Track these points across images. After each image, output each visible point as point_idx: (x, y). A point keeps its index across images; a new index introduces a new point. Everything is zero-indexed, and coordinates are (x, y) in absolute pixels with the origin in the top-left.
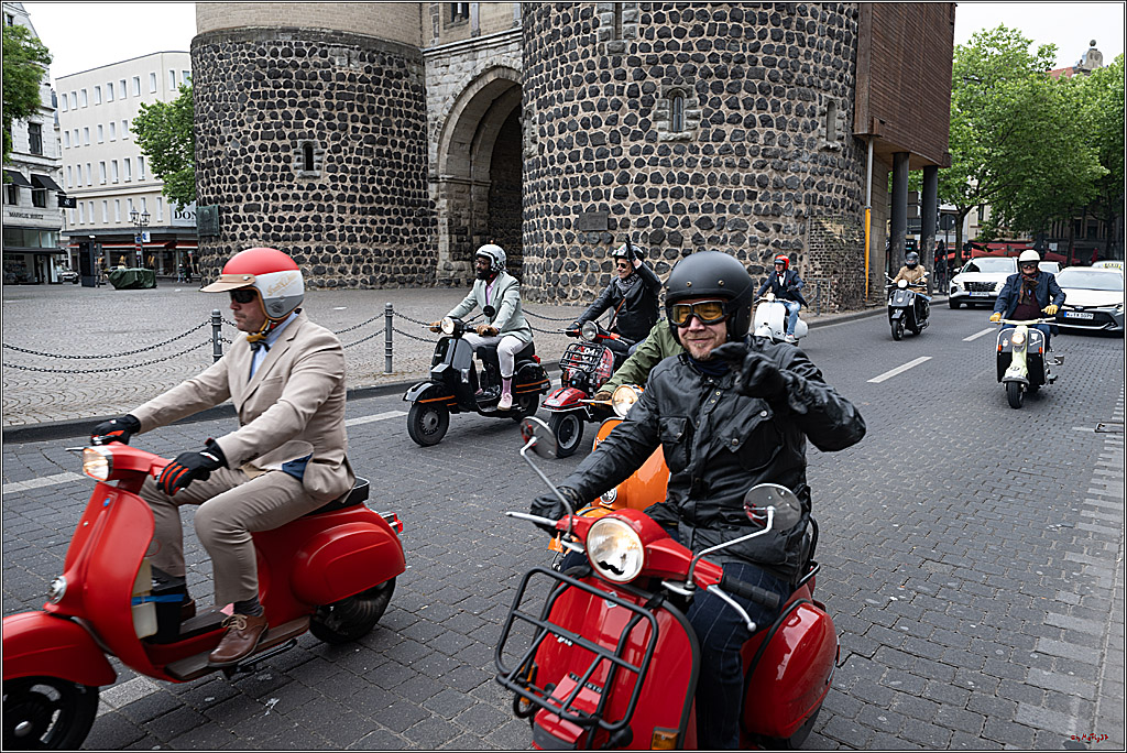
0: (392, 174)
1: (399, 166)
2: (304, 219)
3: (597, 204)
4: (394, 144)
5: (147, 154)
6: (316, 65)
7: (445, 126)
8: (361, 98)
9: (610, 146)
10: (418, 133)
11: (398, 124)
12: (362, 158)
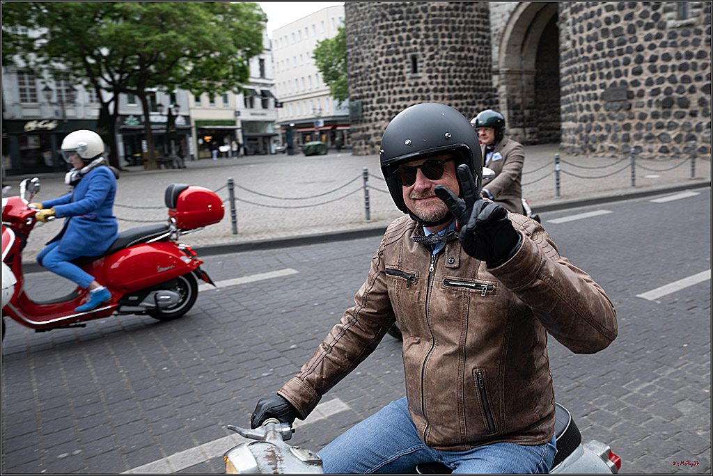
0: (468, 71)
1: (472, 65)
3: (618, 80)
4: (469, 50)
5: (320, 71)
7: (503, 34)
8: (447, 22)
9: (628, 37)
10: (485, 41)
11: (472, 36)
12: (448, 62)
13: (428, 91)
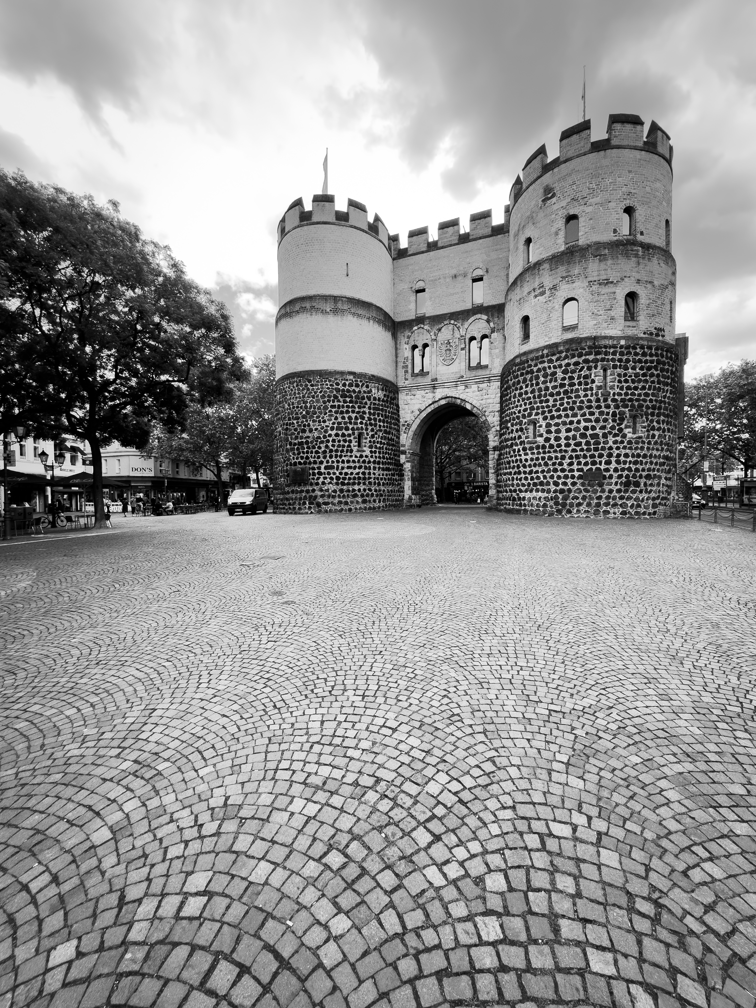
2: (358, 474)
6: (365, 392)
7: (411, 425)
8: (382, 410)
12: (384, 441)
13: (369, 462)
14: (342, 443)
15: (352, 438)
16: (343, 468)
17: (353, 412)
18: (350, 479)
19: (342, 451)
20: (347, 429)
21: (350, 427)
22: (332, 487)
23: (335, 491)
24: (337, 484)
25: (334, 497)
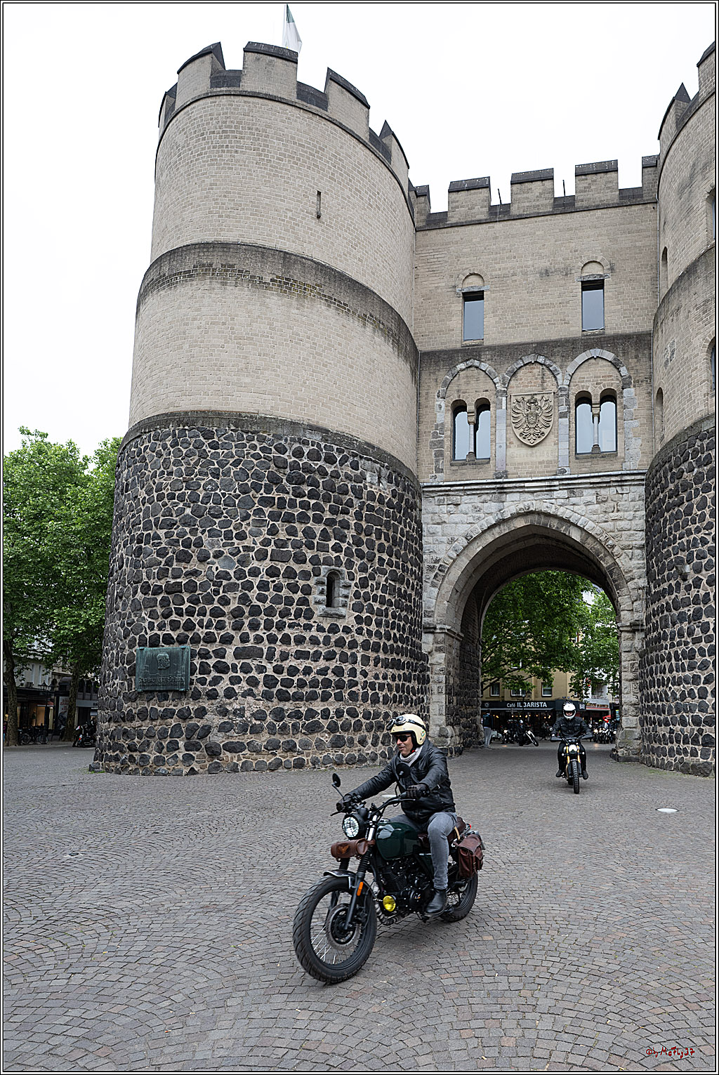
2: (324, 672)
6: (348, 477)
7: (449, 569)
12: (387, 597)
13: (353, 644)
14: (285, 592)
15: (312, 582)
16: (284, 656)
17: (318, 519)
18: (302, 684)
19: (285, 614)
20: (300, 559)
21: (309, 554)
22: (252, 705)
23: (260, 715)
24: (267, 696)
25: (256, 730)
